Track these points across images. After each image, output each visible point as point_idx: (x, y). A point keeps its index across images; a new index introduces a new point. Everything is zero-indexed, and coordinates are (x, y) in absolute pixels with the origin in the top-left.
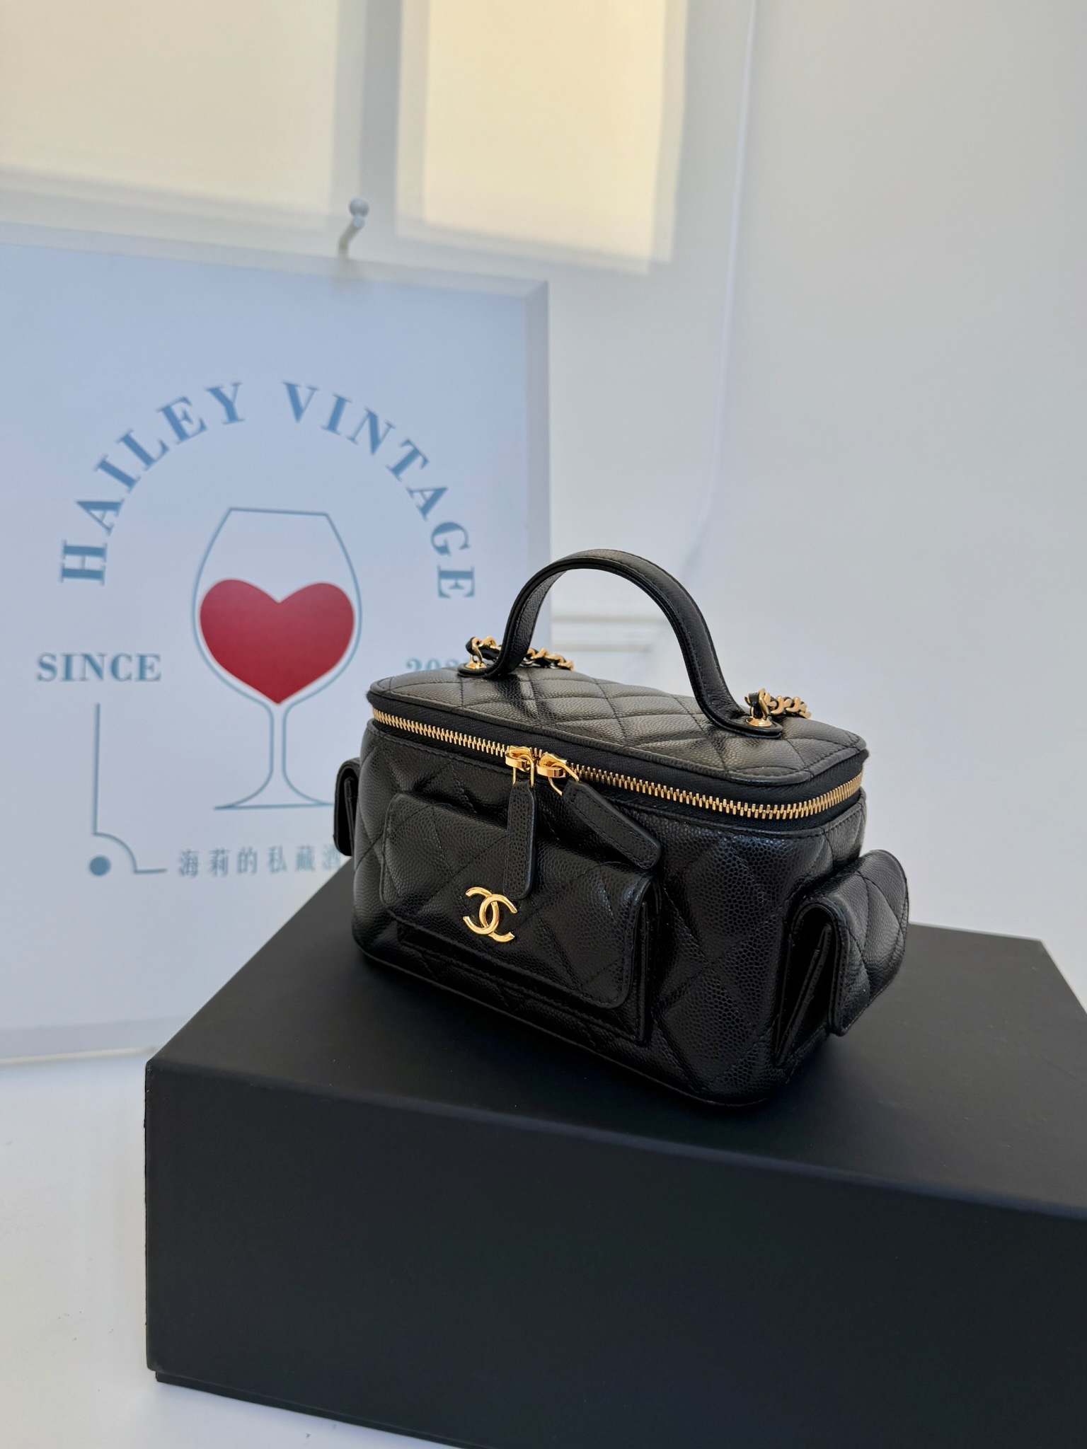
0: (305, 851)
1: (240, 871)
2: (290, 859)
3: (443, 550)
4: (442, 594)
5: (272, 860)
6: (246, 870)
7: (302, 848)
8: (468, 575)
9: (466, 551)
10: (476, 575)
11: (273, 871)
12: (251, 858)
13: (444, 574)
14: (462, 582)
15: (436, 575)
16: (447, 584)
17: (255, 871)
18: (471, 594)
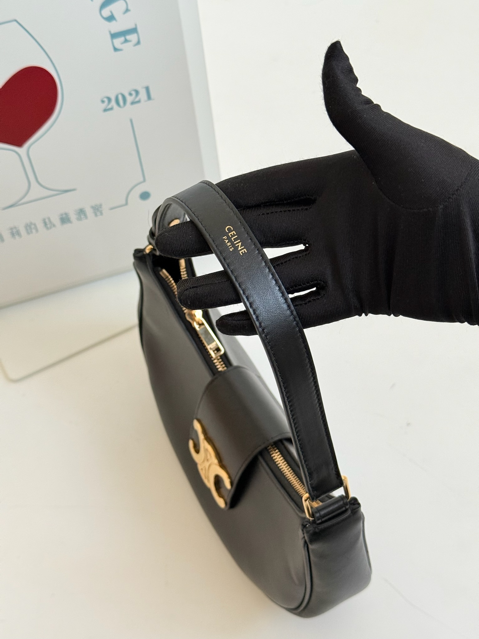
0: (64, 216)
1: (28, 233)
2: (56, 220)
3: (111, 18)
4: (116, 49)
5: (45, 224)
6: (31, 232)
7: (62, 215)
8: (134, 31)
9: (128, 14)
10: (139, 30)
11: (48, 229)
12: (33, 226)
13: (114, 36)
14: (128, 37)
15: (109, 36)
16: (118, 42)
17: (37, 231)
18: (138, 43)
